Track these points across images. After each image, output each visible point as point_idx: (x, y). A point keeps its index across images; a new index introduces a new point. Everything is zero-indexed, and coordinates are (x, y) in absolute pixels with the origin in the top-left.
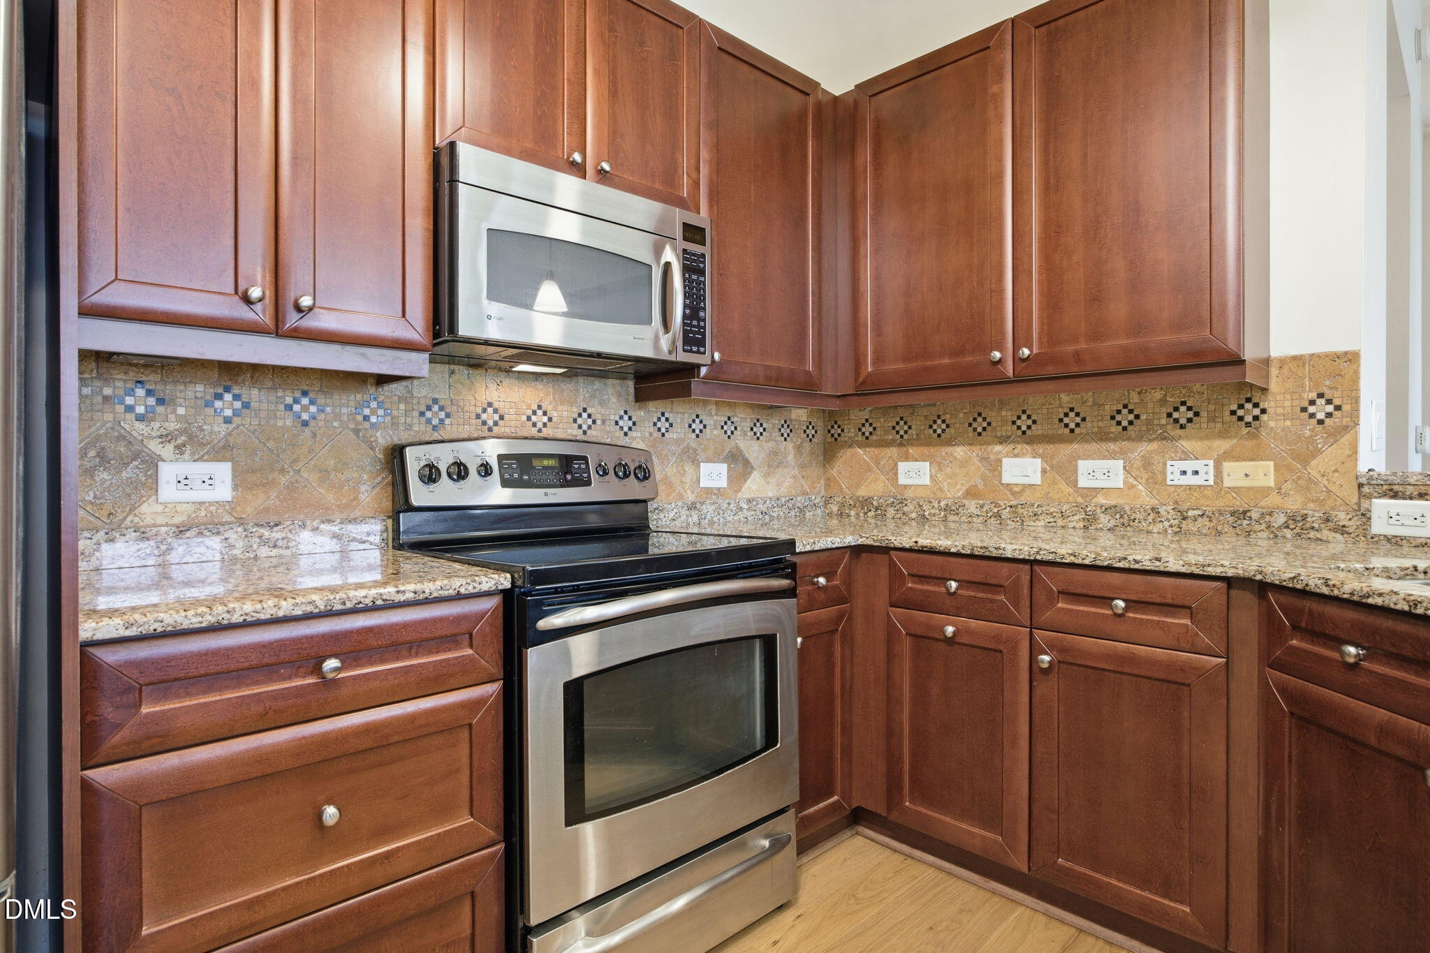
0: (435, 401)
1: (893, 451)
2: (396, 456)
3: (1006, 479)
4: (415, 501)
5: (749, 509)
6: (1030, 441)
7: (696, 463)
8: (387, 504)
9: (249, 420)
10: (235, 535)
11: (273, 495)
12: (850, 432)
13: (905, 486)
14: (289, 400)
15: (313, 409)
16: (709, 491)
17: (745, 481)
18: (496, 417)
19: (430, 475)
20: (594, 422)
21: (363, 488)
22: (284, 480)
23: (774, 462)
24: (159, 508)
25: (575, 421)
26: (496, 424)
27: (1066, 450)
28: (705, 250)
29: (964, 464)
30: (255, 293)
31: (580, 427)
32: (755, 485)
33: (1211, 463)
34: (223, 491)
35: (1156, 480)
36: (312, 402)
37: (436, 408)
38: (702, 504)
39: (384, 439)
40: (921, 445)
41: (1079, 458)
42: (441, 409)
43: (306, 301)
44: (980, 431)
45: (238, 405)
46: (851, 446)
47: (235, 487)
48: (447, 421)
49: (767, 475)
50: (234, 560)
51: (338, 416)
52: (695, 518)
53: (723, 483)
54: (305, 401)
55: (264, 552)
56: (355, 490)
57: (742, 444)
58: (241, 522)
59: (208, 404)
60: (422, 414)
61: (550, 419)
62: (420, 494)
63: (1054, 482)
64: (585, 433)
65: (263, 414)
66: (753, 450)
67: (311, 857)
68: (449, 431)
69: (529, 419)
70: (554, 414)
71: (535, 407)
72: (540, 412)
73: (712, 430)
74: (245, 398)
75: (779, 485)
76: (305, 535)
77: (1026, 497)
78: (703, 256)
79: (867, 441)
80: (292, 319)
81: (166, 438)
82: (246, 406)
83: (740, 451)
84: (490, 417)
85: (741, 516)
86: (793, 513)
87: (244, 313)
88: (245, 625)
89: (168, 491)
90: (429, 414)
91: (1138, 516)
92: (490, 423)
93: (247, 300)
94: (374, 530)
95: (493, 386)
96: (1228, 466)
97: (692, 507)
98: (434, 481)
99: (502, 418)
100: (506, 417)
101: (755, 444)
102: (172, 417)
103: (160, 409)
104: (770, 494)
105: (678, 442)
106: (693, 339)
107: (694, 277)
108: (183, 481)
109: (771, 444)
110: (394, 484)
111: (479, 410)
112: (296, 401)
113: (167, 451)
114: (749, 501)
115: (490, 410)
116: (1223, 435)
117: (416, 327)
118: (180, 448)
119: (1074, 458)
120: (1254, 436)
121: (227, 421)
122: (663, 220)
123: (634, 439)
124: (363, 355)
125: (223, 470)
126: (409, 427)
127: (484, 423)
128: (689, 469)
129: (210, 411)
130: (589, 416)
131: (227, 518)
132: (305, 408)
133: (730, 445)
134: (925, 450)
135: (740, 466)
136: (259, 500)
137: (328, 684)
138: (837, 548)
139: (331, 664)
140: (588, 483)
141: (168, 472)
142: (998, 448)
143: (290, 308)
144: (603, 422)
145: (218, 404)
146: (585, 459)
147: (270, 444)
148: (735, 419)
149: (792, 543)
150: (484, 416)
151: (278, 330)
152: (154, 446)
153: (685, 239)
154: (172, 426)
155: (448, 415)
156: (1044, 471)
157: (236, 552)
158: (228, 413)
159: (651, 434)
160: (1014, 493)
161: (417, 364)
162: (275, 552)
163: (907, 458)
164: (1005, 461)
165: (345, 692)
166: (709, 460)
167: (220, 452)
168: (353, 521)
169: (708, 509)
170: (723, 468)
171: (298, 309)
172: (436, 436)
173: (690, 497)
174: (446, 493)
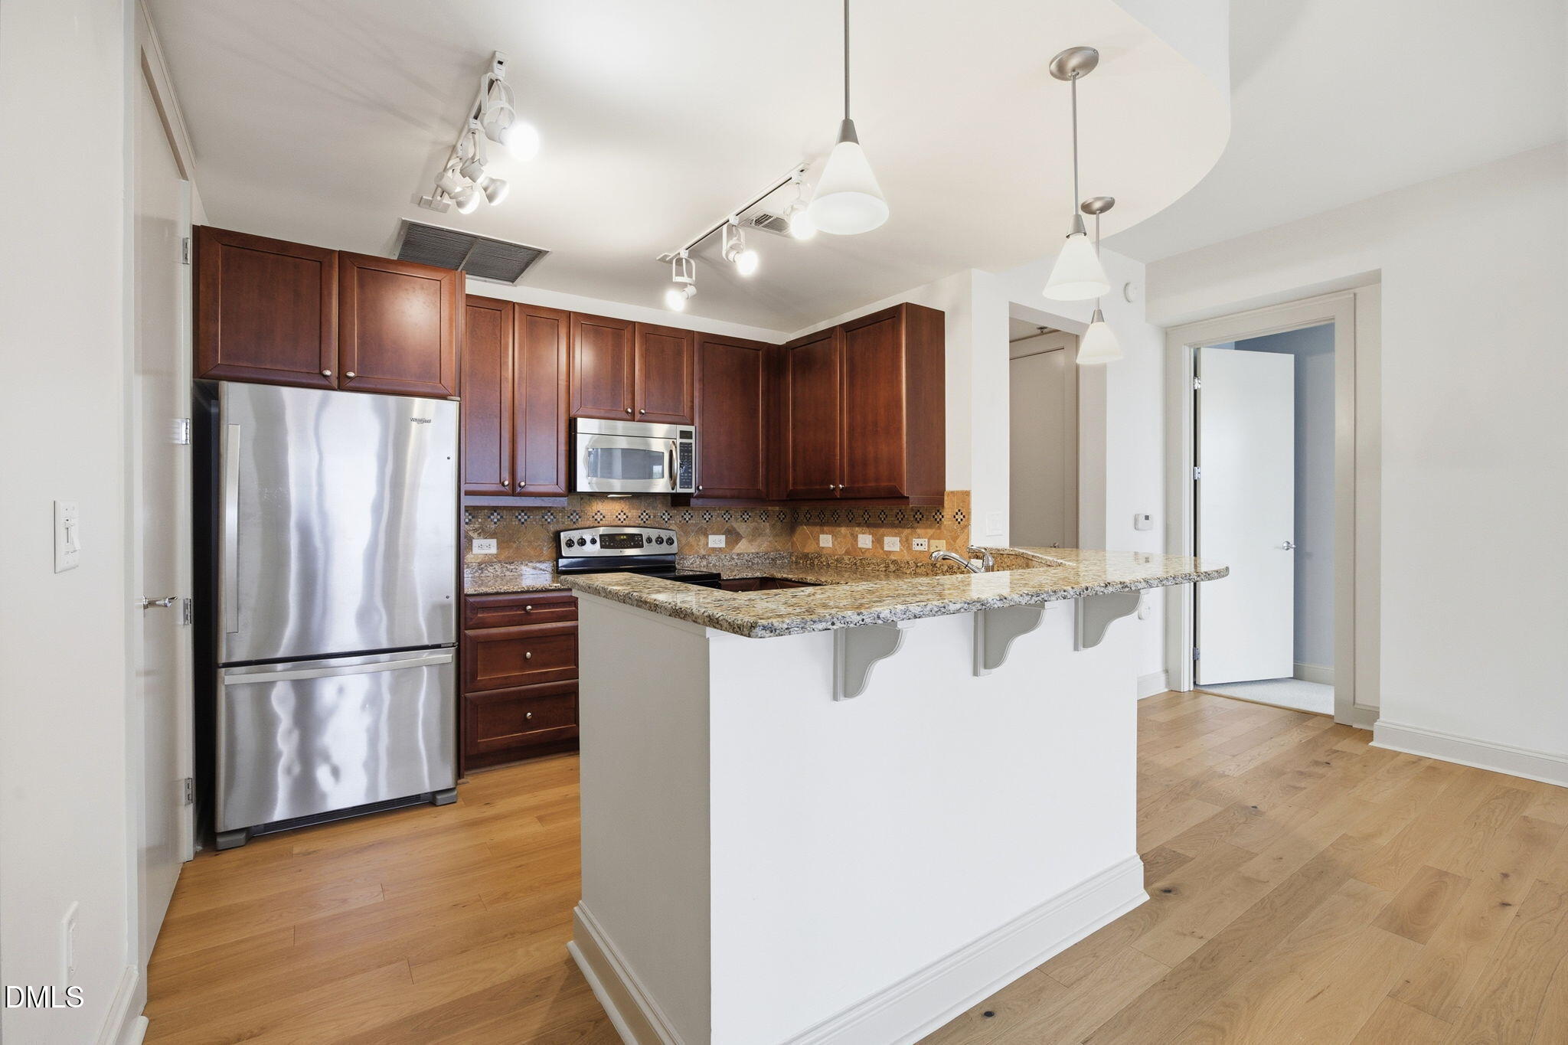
0: (575, 511)
1: (817, 529)
2: (556, 537)
3: (860, 545)
4: (564, 555)
5: (738, 559)
6: (868, 527)
7: (706, 536)
8: (554, 555)
9: (503, 523)
10: (497, 567)
11: (511, 551)
12: (802, 517)
13: (823, 548)
14: (517, 514)
15: (526, 517)
16: (714, 549)
17: (737, 544)
18: (602, 517)
19: (570, 543)
20: (649, 517)
21: (545, 549)
22: (515, 546)
23: (756, 534)
24: (472, 556)
25: (640, 517)
26: (601, 520)
27: (882, 530)
28: (692, 441)
29: (845, 537)
30: (506, 483)
31: (642, 519)
32: (743, 546)
33: (926, 540)
34: (494, 550)
35: (909, 547)
36: (525, 514)
37: (575, 514)
38: (709, 555)
39: (552, 528)
40: (830, 526)
41: (885, 535)
42: (577, 514)
43: (523, 484)
44: (852, 521)
45: (499, 517)
46: (802, 525)
47: (498, 549)
48: (580, 520)
49: (750, 541)
50: (497, 576)
51: (535, 520)
52: (705, 563)
53: (723, 545)
54: (523, 514)
55: (508, 573)
56: (541, 549)
57: (736, 525)
58: (500, 562)
59: (489, 517)
60: (569, 517)
61: (627, 517)
62: (565, 551)
63: (876, 548)
64: (645, 522)
65: (508, 520)
66: (741, 527)
67: (522, 669)
68: (581, 523)
69: (617, 517)
70: (629, 515)
71: (620, 512)
72: (622, 514)
73: (716, 519)
74: (501, 514)
75: (760, 546)
76: (523, 568)
77: (867, 555)
78: (691, 444)
79: (808, 524)
80: (518, 489)
81: (475, 530)
82: (502, 517)
83: (734, 529)
84: (598, 517)
85: (733, 563)
86: (768, 561)
87: (502, 489)
88: (505, 593)
89: (476, 550)
90: (572, 517)
91: (902, 565)
92: (599, 520)
93: (503, 485)
94: (548, 566)
95: (600, 504)
96: (932, 541)
97: (703, 557)
98: (572, 546)
99: (604, 517)
100: (606, 517)
101: (744, 525)
102: (477, 523)
103: (473, 520)
104: (753, 551)
105: (695, 525)
106: (686, 483)
107: (686, 454)
108: (481, 547)
109: (754, 524)
110: (556, 547)
111: (594, 514)
112: (520, 514)
113: (475, 535)
114: (738, 555)
115: (599, 514)
116: (930, 527)
117: (562, 487)
118: (479, 534)
119: (883, 535)
120: (939, 528)
121: (495, 523)
122: (669, 431)
123: (671, 524)
124: (543, 500)
125: (493, 542)
126: (563, 523)
127: (596, 520)
128: (702, 538)
129: (489, 520)
130: (647, 514)
131: (495, 560)
132: (523, 517)
133: (727, 526)
134: (830, 528)
135: (733, 537)
136: (506, 553)
137: (527, 613)
138: (749, 578)
139: (529, 607)
140: (642, 546)
141: (476, 543)
142: (857, 529)
143: (517, 486)
144: (654, 517)
145: (492, 517)
146: (641, 535)
147: (510, 532)
148: (730, 512)
149: (719, 575)
150: (596, 517)
151: (513, 494)
152: (471, 533)
153: (681, 438)
154: (477, 526)
155: (580, 517)
156: (873, 542)
157: (498, 573)
158: (495, 520)
159: (680, 522)
160: (862, 553)
161: (563, 502)
162: (511, 574)
163: (823, 532)
164: (859, 536)
165: (534, 617)
166: (713, 534)
167: (492, 535)
168: (540, 562)
169: (713, 559)
170: (723, 537)
171: (520, 486)
172: (575, 526)
173: (703, 552)
174: (577, 551)
